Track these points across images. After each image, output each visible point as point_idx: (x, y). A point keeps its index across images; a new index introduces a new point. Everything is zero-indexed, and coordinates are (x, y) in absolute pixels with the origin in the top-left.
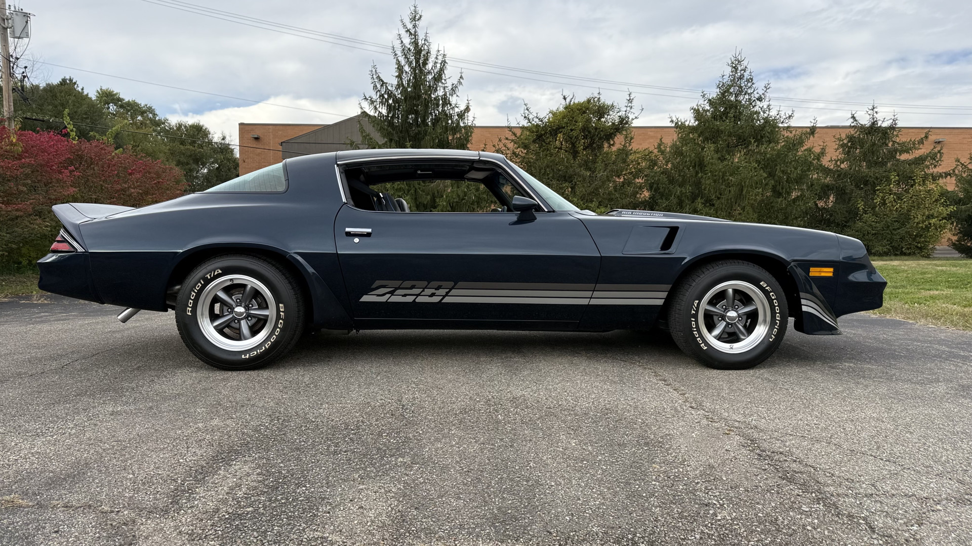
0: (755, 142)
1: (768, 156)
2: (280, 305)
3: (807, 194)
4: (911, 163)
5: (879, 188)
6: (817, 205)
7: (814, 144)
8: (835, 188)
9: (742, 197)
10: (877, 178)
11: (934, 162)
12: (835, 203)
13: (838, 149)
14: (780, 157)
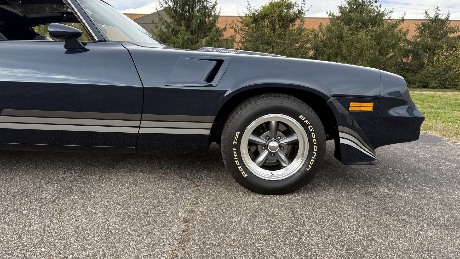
0: (371, 25)
1: (377, 33)
3: (397, 55)
4: (455, 39)
5: (436, 52)
6: (402, 61)
7: (403, 27)
8: (413, 52)
9: (362, 55)
10: (436, 47)
12: (412, 60)
13: (416, 30)
14: (384, 33)
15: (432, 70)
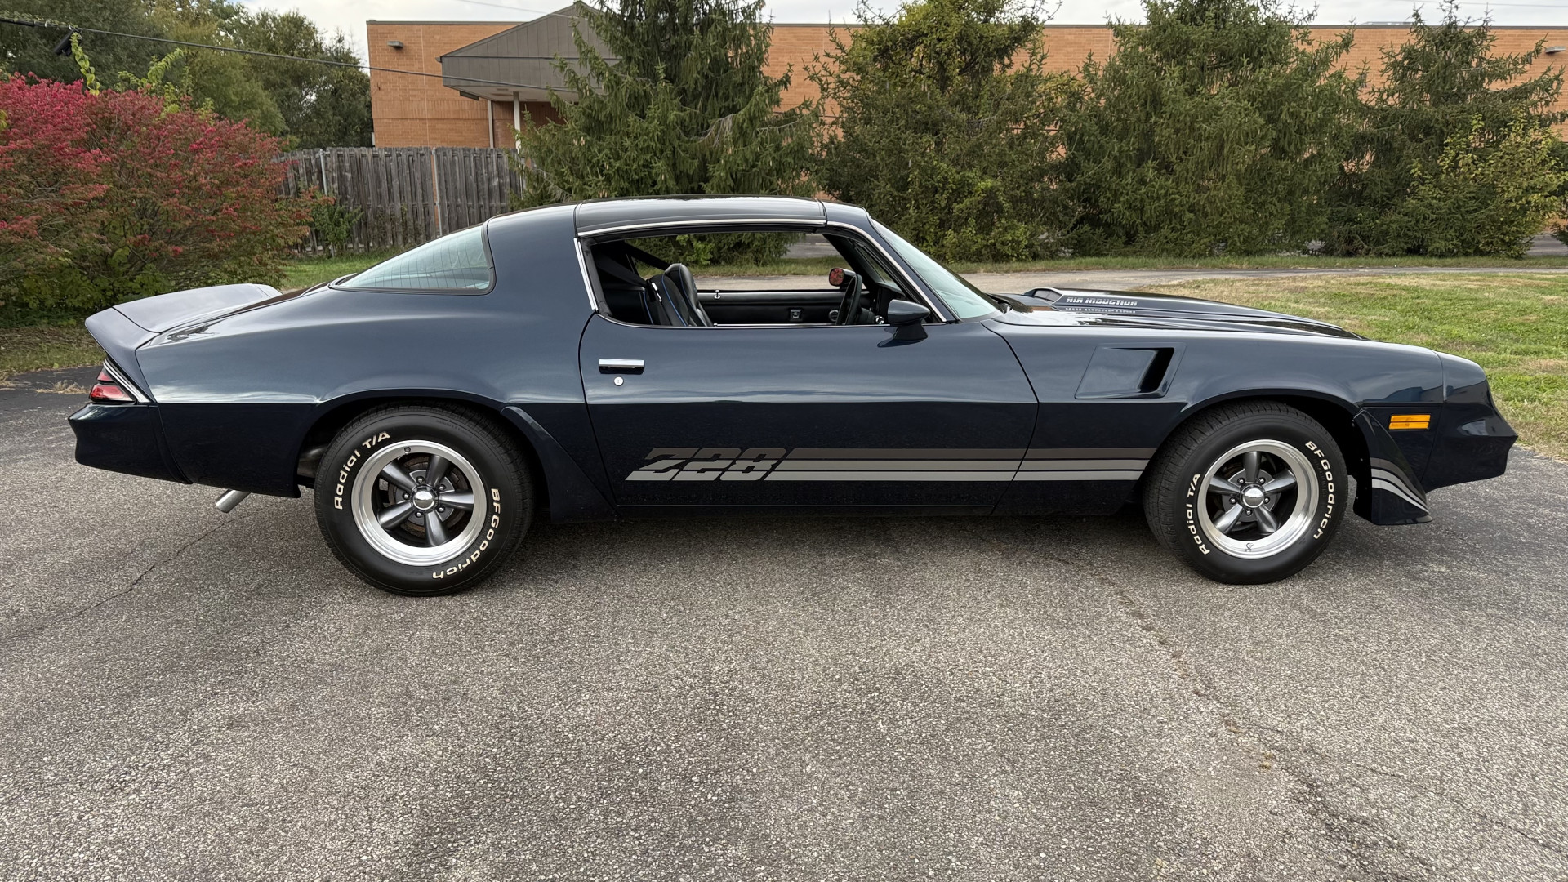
0: (1249, 63)
1: (1269, 87)
2: (493, 490)
3: (1329, 151)
4: (1505, 97)
5: (1449, 140)
6: (1341, 168)
7: (1348, 64)
8: (1376, 140)
9: (1221, 158)
10: (1447, 124)
11: (1546, 95)
12: (1374, 164)
13: (1385, 71)
14: (1289, 88)
15: (1435, 198)
